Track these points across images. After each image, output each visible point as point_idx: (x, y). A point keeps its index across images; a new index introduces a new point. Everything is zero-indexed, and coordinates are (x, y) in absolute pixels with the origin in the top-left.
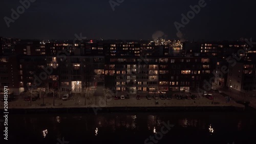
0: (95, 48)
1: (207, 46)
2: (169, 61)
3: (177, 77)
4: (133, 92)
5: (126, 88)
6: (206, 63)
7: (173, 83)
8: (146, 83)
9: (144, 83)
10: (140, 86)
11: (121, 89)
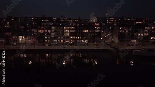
0: (44, 20)
1: (111, 19)
2: (76, 25)
3: (80, 34)
4: (55, 43)
5: (51, 40)
6: (97, 26)
7: (78, 37)
8: (63, 37)
9: (61, 37)
10: (59, 39)
11: (48, 41)
